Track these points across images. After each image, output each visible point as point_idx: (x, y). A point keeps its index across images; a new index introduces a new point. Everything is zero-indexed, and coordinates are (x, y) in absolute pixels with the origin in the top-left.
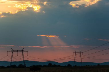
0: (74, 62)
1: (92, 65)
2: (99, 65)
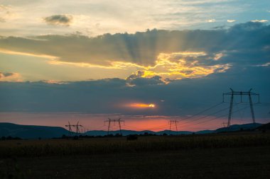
0: (170, 131)
1: (188, 134)
2: (194, 133)
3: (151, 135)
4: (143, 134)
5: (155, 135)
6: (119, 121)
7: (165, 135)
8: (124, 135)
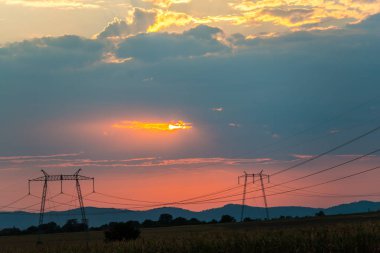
3: (181, 221)
4: (156, 218)
5: (194, 221)
6: (76, 177)
7: (227, 219)
8: (94, 223)
